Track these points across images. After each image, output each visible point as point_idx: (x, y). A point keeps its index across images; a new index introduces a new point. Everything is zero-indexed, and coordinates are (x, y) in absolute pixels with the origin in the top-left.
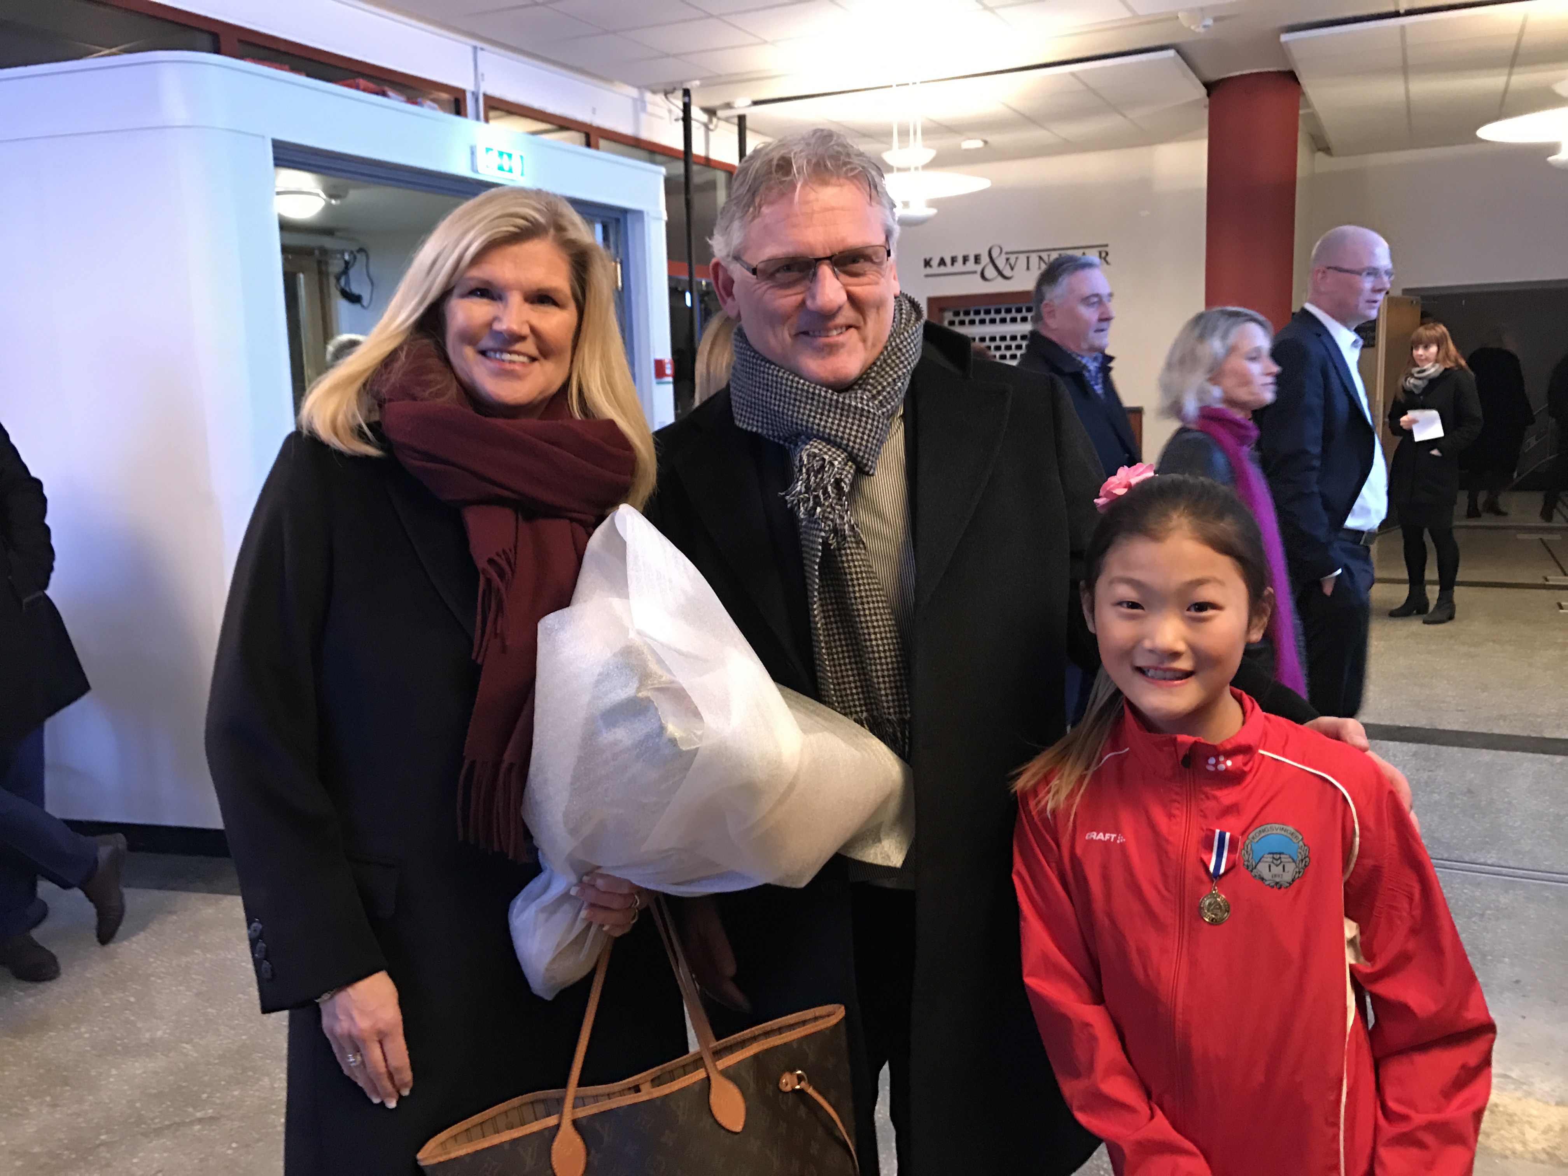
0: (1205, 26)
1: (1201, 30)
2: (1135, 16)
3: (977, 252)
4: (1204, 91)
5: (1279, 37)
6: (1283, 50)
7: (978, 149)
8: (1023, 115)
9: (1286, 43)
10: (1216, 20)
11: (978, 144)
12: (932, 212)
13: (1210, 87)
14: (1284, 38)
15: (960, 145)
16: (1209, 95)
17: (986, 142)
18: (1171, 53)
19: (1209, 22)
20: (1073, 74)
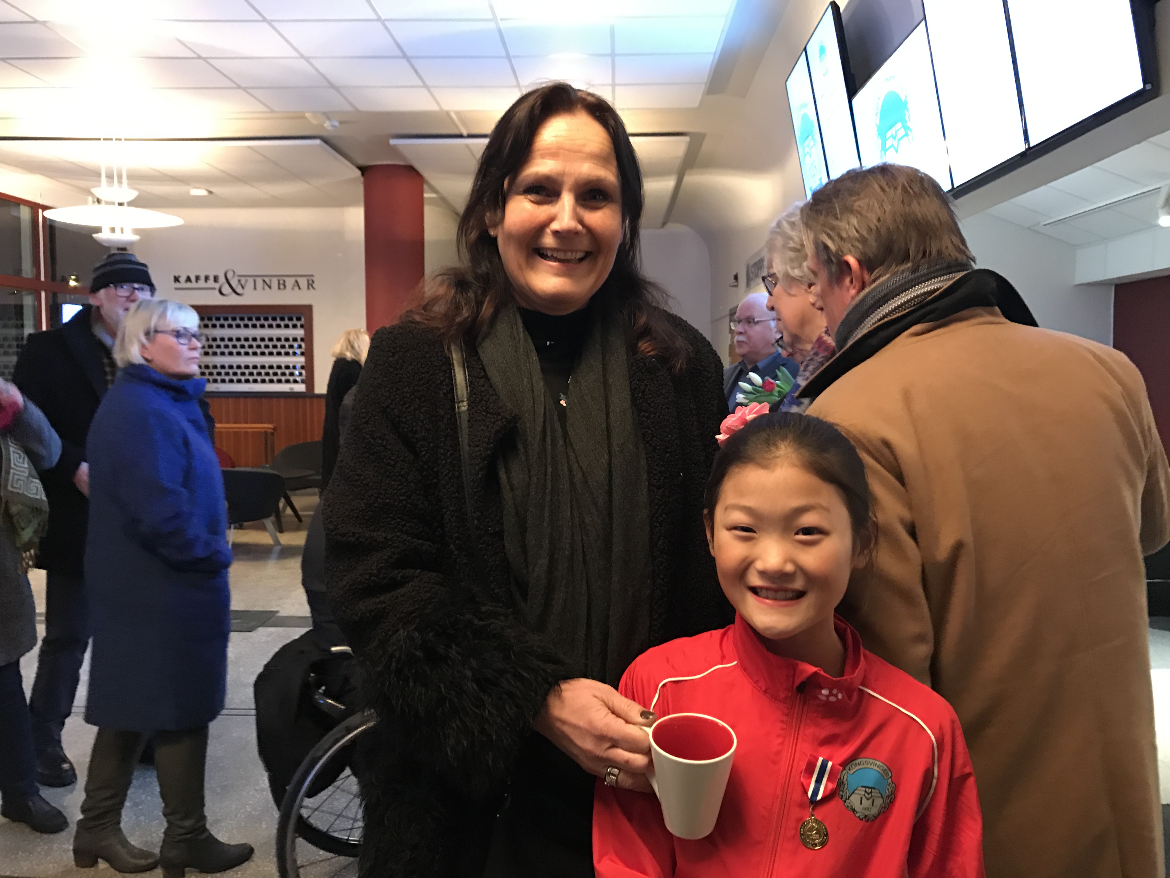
0: (333, 126)
1: (330, 128)
2: (272, 111)
3: (216, 274)
4: (358, 173)
5: (388, 142)
6: (394, 151)
7: (204, 196)
8: (230, 175)
9: (395, 145)
10: (341, 123)
11: (203, 192)
12: (135, 238)
13: (363, 170)
14: (393, 142)
15: (188, 193)
16: (363, 175)
17: (210, 192)
18: (318, 142)
19: (336, 124)
20: (250, 147)
